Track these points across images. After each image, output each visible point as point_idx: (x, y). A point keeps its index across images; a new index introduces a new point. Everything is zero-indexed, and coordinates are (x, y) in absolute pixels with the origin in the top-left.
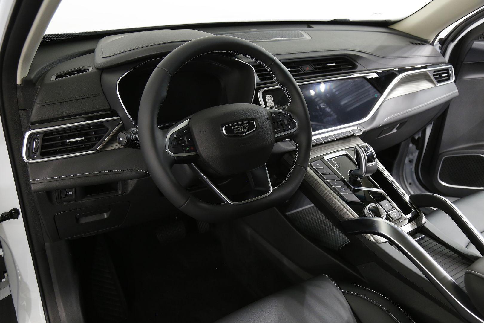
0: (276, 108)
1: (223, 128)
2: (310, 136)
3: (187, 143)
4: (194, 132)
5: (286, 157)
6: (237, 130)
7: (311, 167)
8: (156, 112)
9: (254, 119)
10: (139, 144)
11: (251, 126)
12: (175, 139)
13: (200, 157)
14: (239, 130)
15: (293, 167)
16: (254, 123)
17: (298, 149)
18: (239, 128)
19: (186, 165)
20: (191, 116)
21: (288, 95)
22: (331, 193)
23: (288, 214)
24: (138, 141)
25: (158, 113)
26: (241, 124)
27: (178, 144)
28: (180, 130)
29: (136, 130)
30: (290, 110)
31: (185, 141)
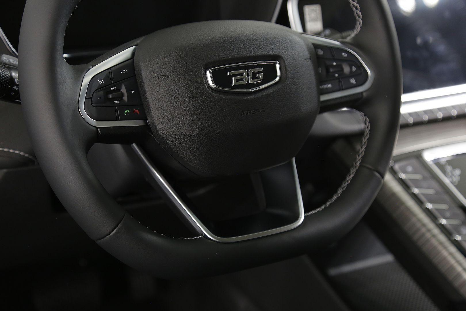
0: (326, 37)
1: (208, 73)
2: (397, 104)
3: (125, 98)
4: (144, 76)
5: (338, 146)
6: (238, 80)
7: (394, 173)
8: (63, 24)
9: (277, 58)
10: (17, 92)
11: (270, 73)
12: (101, 88)
13: (152, 133)
14: (242, 80)
15: (353, 171)
16: (278, 66)
17: (367, 131)
18: (242, 74)
19: (118, 148)
20: (139, 41)
21: (356, 8)
22: (434, 236)
23: (333, 272)
24: (17, 85)
25: (67, 27)
26: (247, 68)
27: (106, 99)
28: (112, 69)
29: (13, 61)
30: (357, 44)
31: (123, 95)
